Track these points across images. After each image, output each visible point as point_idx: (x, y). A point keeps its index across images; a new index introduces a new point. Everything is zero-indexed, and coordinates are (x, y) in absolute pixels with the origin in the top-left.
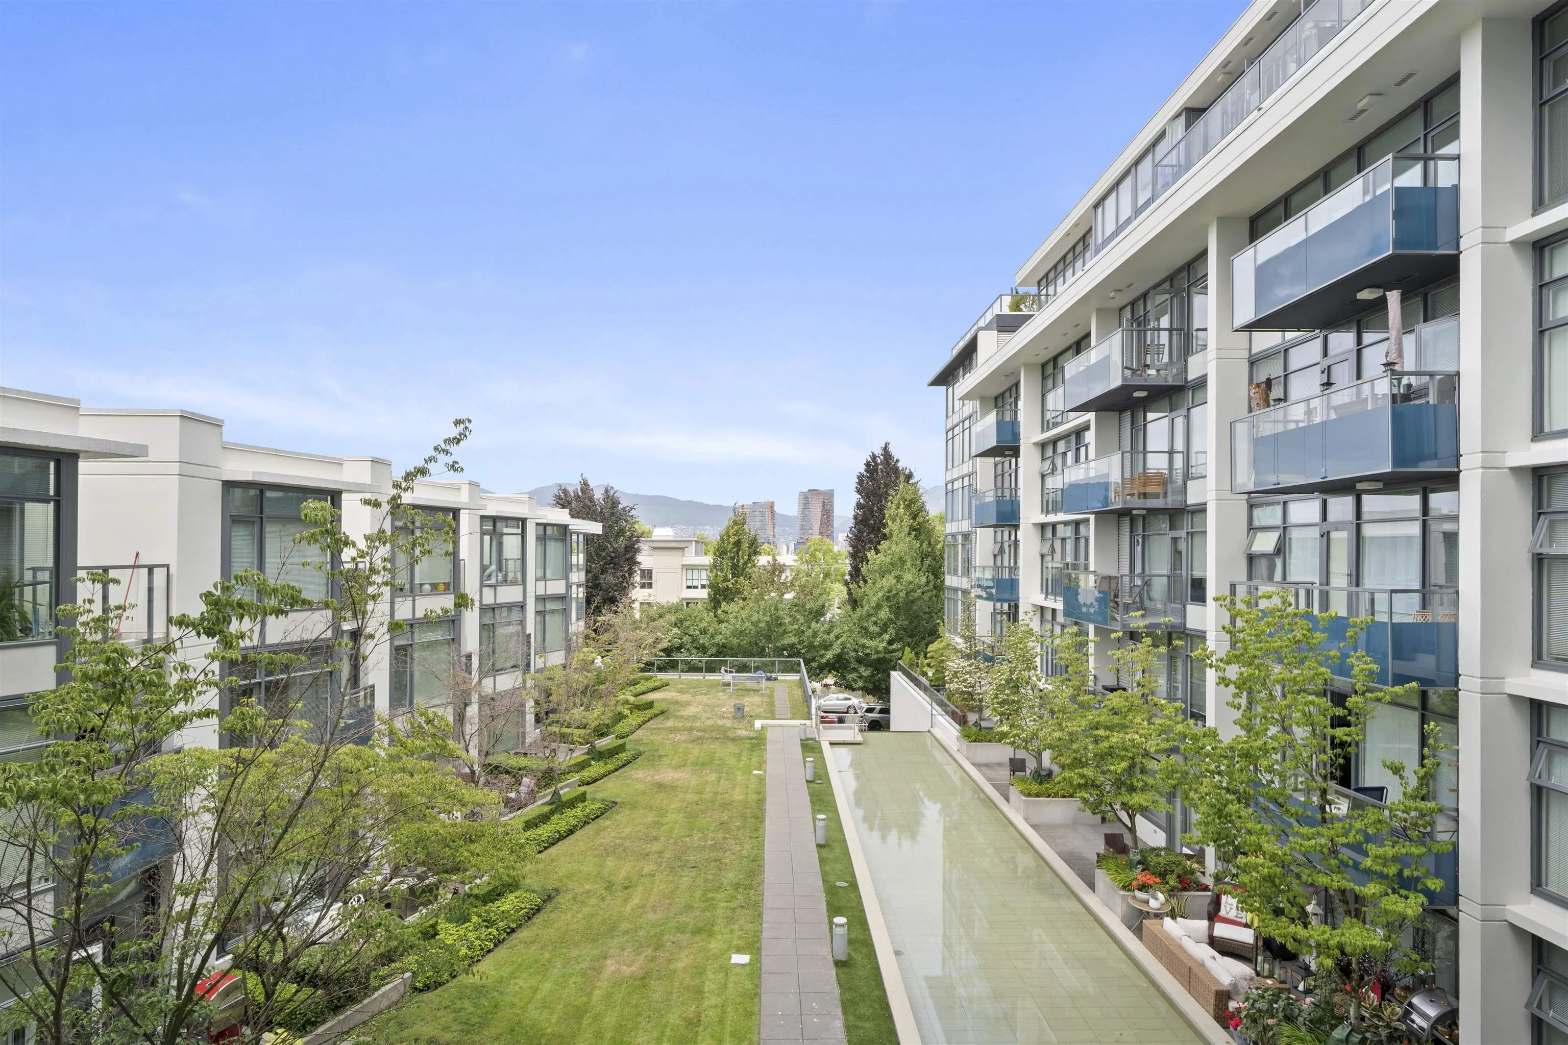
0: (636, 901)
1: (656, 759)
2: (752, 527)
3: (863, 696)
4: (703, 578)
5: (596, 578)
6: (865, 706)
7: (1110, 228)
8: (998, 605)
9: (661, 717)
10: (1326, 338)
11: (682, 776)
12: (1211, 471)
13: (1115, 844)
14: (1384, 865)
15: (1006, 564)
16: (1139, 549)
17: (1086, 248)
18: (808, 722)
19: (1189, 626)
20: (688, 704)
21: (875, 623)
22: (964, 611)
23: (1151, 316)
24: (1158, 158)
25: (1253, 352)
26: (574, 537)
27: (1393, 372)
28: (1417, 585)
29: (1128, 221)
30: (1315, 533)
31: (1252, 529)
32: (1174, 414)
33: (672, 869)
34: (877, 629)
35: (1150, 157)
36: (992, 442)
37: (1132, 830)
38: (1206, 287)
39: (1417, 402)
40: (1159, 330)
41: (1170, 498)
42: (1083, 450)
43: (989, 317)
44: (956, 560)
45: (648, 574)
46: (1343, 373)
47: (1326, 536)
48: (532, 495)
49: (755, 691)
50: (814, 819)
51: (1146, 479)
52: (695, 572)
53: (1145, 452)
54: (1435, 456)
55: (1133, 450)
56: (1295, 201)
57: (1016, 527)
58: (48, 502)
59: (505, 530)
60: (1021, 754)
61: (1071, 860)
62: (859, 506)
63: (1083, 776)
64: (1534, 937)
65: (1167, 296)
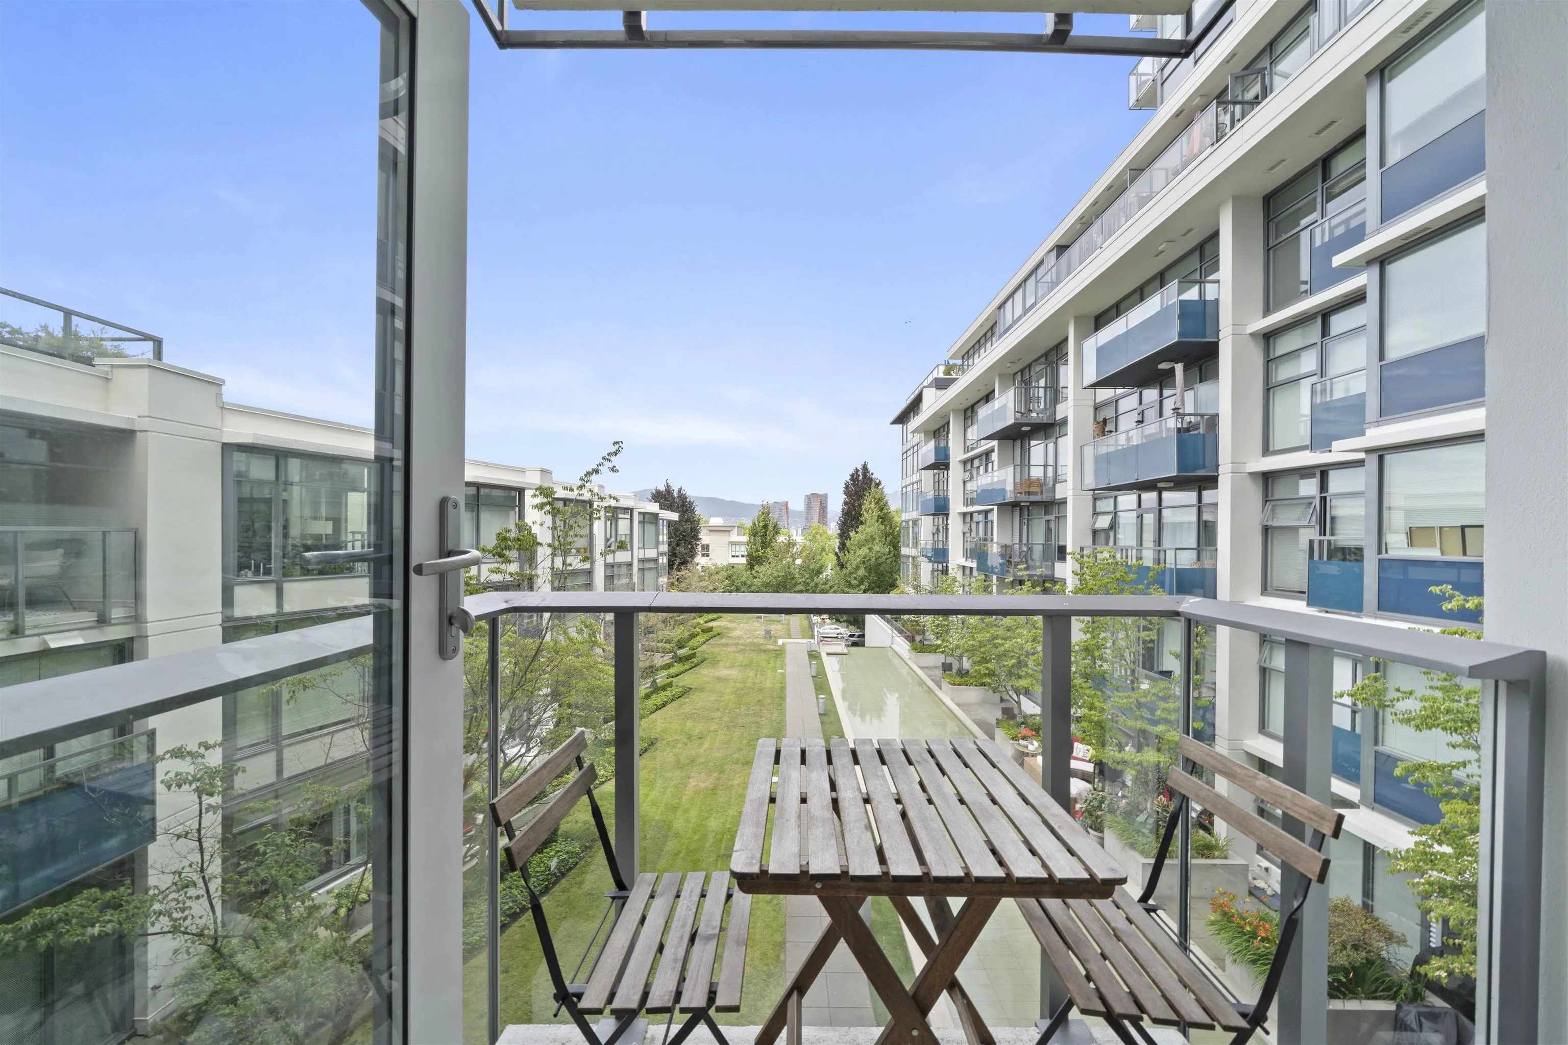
0: (706, 746)
1: (715, 662)
2: (774, 516)
3: (847, 627)
4: (743, 550)
5: (674, 549)
6: (849, 633)
7: (1009, 321)
8: (936, 565)
9: (718, 637)
10: (1141, 393)
11: (733, 673)
12: (1070, 478)
13: (1009, 713)
14: (1169, 714)
15: (941, 538)
16: (1025, 528)
17: (993, 334)
18: (812, 641)
19: (1056, 576)
20: (735, 629)
21: (855, 578)
22: (913, 569)
23: (1033, 379)
24: (1039, 277)
25: (1097, 401)
26: (661, 521)
27: (1178, 414)
28: (1195, 545)
29: (1020, 318)
30: (1134, 514)
31: (1096, 513)
32: (1047, 441)
33: (728, 727)
34: (856, 582)
35: (1034, 276)
36: (932, 460)
37: (1019, 703)
38: (1067, 361)
39: (1194, 433)
40: (1039, 387)
41: (1045, 495)
42: (990, 465)
43: (930, 379)
44: (908, 538)
45: (706, 547)
46: (1151, 414)
47: (1140, 517)
48: (636, 494)
49: (778, 621)
50: (817, 699)
51: (1030, 482)
52: (738, 547)
53: (1029, 465)
54: (1204, 467)
55: (1022, 465)
56: (1123, 306)
57: (947, 515)
58: (364, 492)
59: (620, 516)
60: (950, 660)
61: (980, 724)
62: (845, 503)
63: (987, 668)
64: (1260, 758)
65: (1044, 366)
